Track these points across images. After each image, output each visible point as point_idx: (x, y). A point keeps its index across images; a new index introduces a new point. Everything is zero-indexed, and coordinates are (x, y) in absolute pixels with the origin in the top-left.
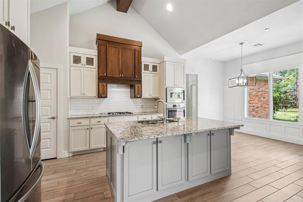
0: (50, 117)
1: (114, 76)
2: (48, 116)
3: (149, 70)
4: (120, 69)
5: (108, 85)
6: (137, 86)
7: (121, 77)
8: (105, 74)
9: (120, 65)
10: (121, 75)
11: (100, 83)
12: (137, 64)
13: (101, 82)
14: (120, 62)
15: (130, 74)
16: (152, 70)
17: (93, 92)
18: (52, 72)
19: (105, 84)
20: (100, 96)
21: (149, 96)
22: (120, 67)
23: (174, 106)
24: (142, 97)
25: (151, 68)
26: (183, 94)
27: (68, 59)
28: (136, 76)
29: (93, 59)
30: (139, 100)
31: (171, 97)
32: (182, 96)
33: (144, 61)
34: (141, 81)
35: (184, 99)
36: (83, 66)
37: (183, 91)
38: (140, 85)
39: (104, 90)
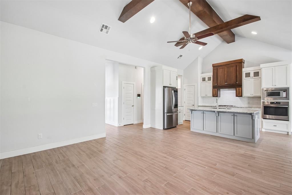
1: (222, 85)
2: (192, 104)
3: (250, 76)
4: (226, 80)
5: (221, 89)
7: (226, 85)
8: (216, 84)
10: (226, 83)
12: (238, 74)
13: (214, 89)
14: (226, 76)
15: (233, 81)
16: (253, 76)
17: (211, 94)
18: (193, 87)
19: (216, 90)
20: (213, 96)
21: (250, 95)
22: (226, 78)
23: (272, 103)
24: (243, 96)
25: (252, 75)
26: (285, 93)
27: (200, 80)
28: (237, 83)
29: (211, 77)
30: (246, 98)
31: (268, 96)
32: (284, 94)
33: (245, 71)
34: (242, 85)
35: (286, 97)
36: (206, 82)
37: (286, 90)
38: (241, 88)
39: (216, 93)
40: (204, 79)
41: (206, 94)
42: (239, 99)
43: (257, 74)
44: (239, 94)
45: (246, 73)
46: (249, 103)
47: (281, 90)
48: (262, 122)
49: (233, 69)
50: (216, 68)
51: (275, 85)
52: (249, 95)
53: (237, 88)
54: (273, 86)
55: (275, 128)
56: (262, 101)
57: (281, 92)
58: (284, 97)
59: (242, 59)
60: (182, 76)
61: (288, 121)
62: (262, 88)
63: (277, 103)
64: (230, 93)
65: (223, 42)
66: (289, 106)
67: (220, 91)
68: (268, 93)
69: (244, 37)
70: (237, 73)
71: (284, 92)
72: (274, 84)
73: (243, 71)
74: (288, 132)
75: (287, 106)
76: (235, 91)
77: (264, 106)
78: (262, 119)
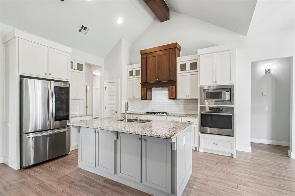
0: (114, 111)
1: (151, 81)
2: (114, 110)
3: (186, 69)
4: (156, 74)
5: (153, 89)
6: (172, 88)
7: (157, 81)
8: (145, 81)
9: (157, 71)
10: (157, 80)
11: (142, 88)
12: (171, 66)
14: (157, 68)
15: (164, 77)
16: (189, 69)
17: (139, 96)
18: (115, 84)
19: (145, 89)
20: (142, 99)
21: (186, 97)
22: (156, 72)
23: (211, 109)
24: (177, 99)
25: (188, 67)
26: (229, 93)
27: (126, 74)
28: (170, 79)
29: (139, 70)
30: (182, 101)
31: (207, 98)
32: (227, 96)
33: (180, 61)
34: (176, 82)
35: (230, 100)
36: (134, 77)
37: (230, 89)
38: (174, 87)
39: (145, 94)
40: (131, 73)
41: (134, 96)
42: (174, 103)
43: (194, 66)
44: (173, 96)
45: (181, 65)
46: (185, 109)
47: (224, 89)
48: (199, 137)
49: (165, 59)
50: (145, 56)
51: (216, 82)
52: (184, 97)
53: (170, 87)
54: (213, 82)
55: (215, 148)
56: (199, 105)
57: (224, 92)
58: (227, 100)
59: (176, 43)
60: (101, 67)
61: (233, 136)
62: (199, 86)
63: (218, 108)
64: (164, 94)
65: (155, 19)
66: (233, 114)
67: (152, 92)
68: (207, 93)
69: (180, 13)
70: (170, 64)
71: (227, 91)
72: (214, 81)
73: (177, 61)
74: (232, 154)
75: (231, 114)
76: (167, 92)
77: (202, 114)
78: (199, 132)
